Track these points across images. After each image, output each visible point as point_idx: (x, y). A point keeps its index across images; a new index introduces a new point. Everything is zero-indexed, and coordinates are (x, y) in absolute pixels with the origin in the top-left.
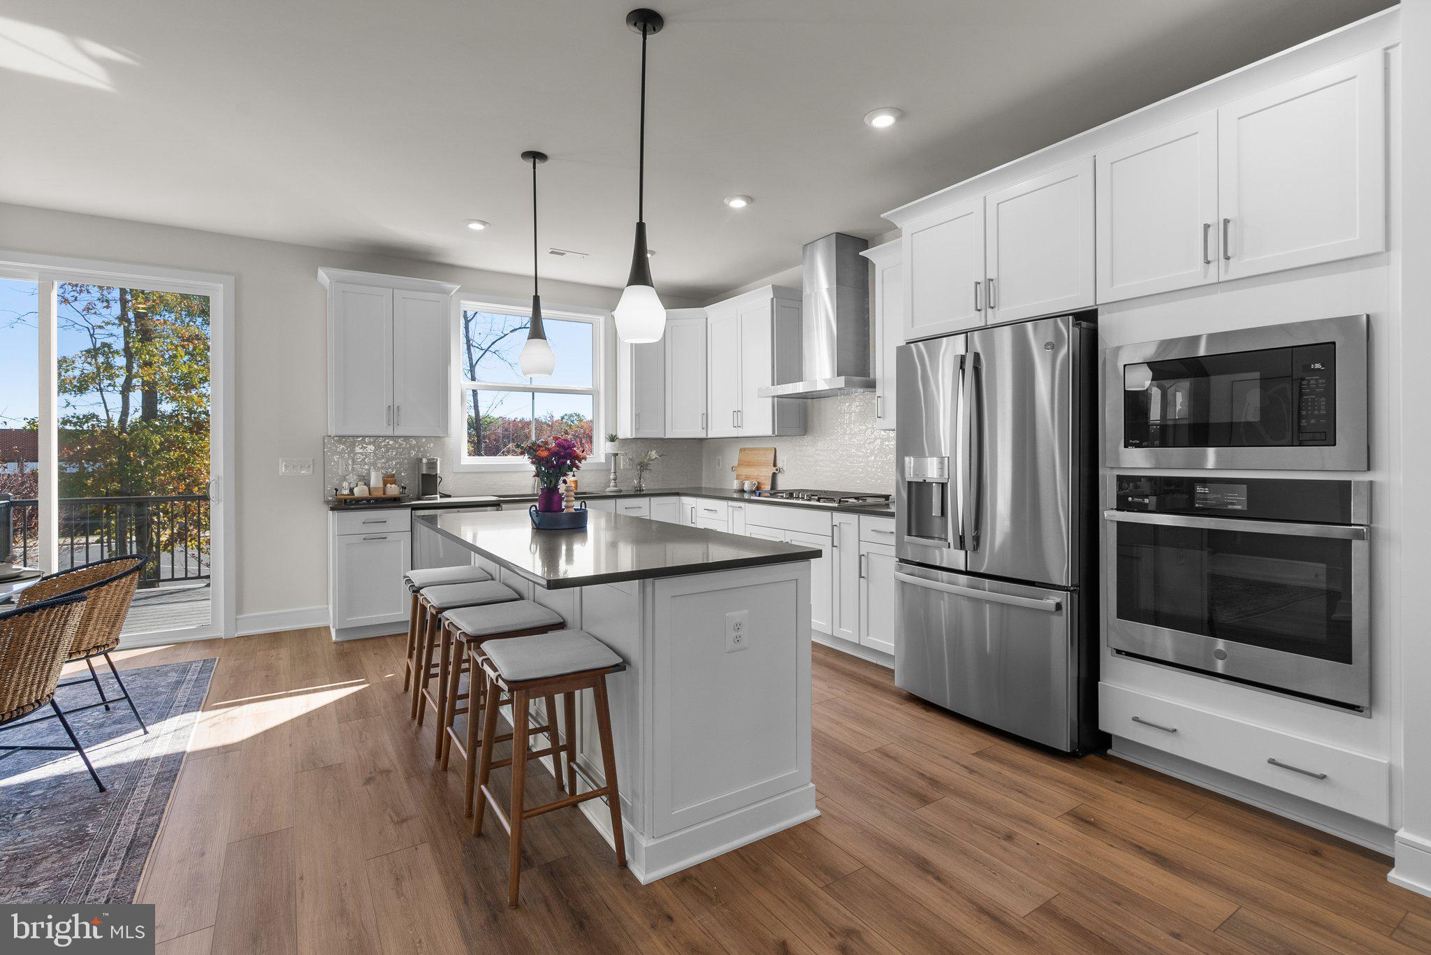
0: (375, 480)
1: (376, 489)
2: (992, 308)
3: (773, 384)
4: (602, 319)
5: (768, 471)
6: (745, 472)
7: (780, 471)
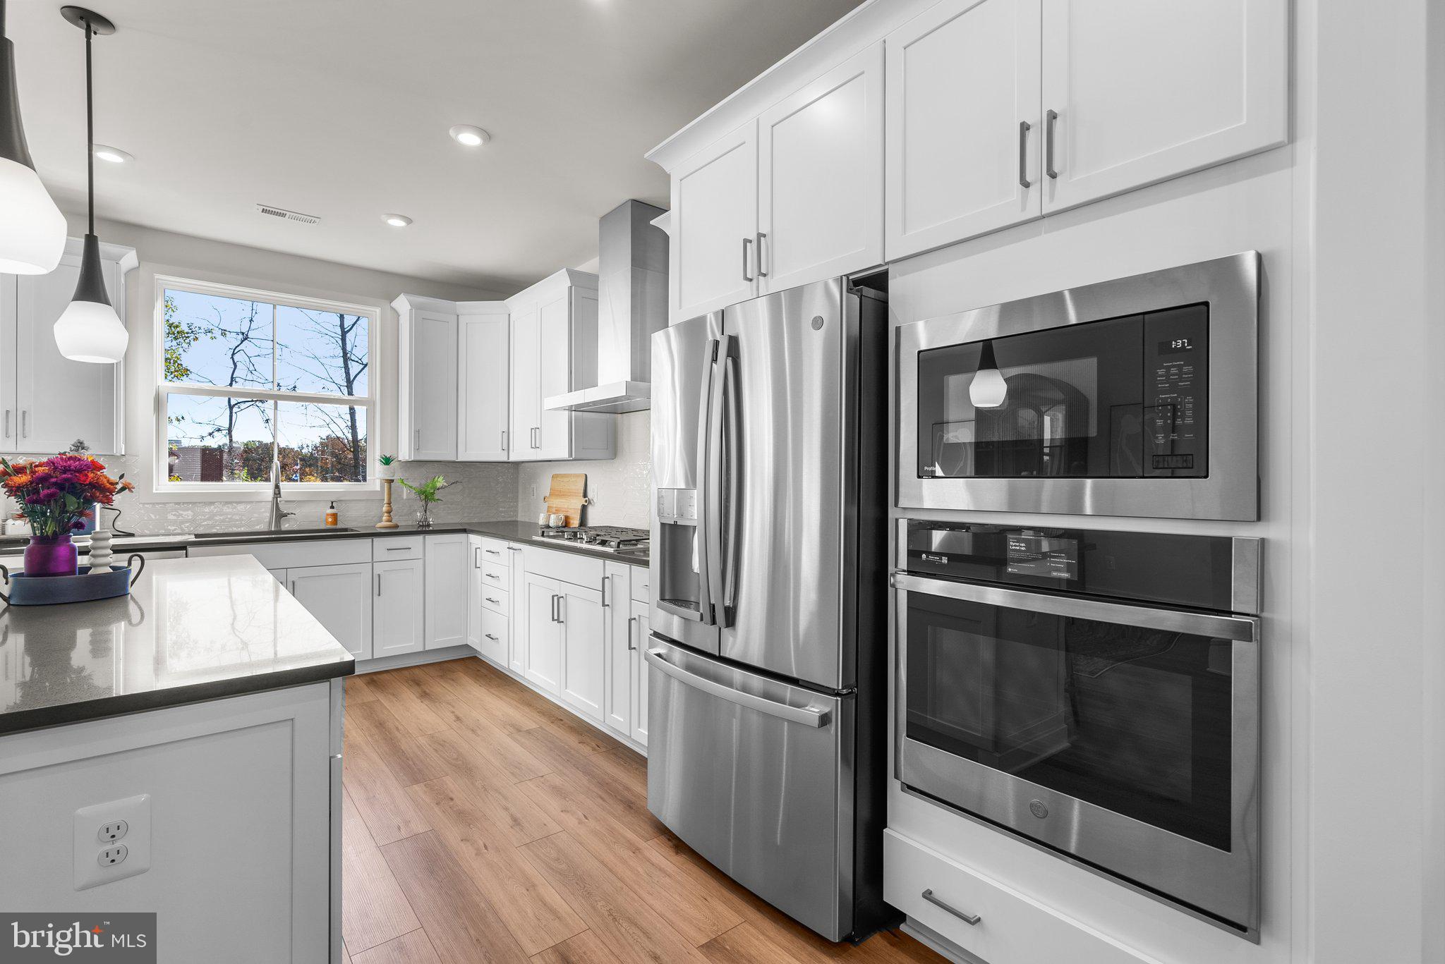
2: (765, 275)
3: (570, 390)
4: (378, 310)
5: (578, 502)
6: (556, 502)
7: (590, 503)
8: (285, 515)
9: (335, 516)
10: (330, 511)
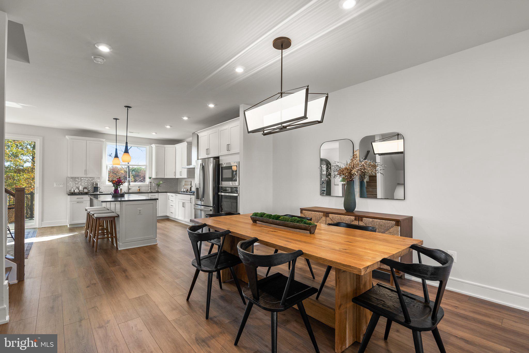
0: (81, 188)
1: (81, 190)
2: (209, 154)
3: (187, 165)
4: (148, 147)
5: (190, 186)
6: (185, 187)
7: (192, 186)
8: (130, 189)
9: (139, 189)
10: (139, 188)
